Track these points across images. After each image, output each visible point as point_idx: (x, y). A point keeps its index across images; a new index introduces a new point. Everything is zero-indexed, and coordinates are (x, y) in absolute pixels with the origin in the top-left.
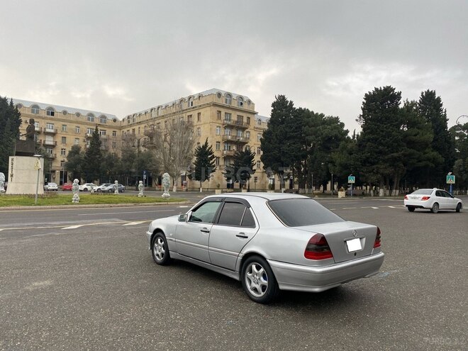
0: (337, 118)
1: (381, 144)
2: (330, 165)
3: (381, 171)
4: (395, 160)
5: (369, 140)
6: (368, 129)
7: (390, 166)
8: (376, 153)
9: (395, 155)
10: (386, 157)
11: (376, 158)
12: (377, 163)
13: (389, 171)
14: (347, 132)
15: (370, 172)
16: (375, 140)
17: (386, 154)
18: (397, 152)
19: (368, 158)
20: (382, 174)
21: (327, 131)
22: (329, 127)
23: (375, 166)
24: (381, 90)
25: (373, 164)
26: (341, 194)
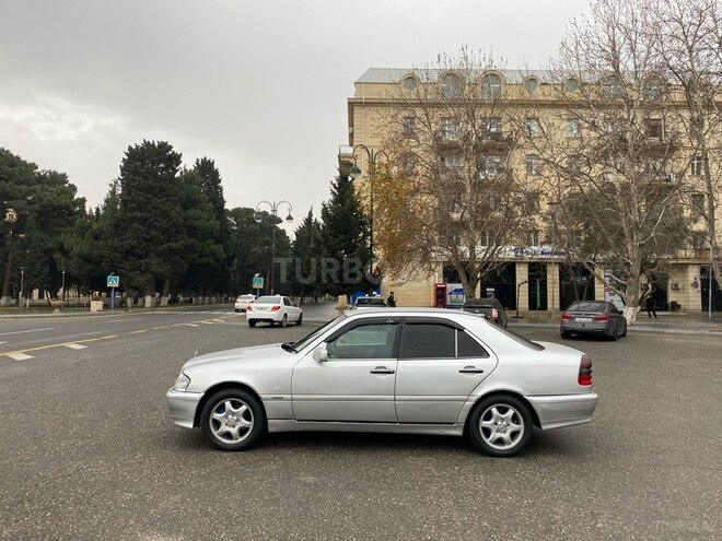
0: (64, 175)
1: (154, 227)
2: (57, 256)
3: (153, 268)
4: (172, 252)
5: (133, 220)
6: (133, 201)
7: (165, 261)
8: (147, 240)
9: (173, 244)
10: (160, 248)
11: (144, 249)
12: (146, 256)
13: (164, 269)
14: (83, 201)
15: (134, 270)
16: (143, 221)
17: (160, 242)
18: (175, 241)
19: (133, 247)
20: (154, 273)
21: (49, 195)
22: (51, 189)
23: (143, 261)
24: (153, 145)
25: (140, 257)
26: (96, 306)
